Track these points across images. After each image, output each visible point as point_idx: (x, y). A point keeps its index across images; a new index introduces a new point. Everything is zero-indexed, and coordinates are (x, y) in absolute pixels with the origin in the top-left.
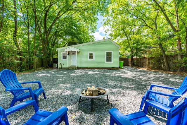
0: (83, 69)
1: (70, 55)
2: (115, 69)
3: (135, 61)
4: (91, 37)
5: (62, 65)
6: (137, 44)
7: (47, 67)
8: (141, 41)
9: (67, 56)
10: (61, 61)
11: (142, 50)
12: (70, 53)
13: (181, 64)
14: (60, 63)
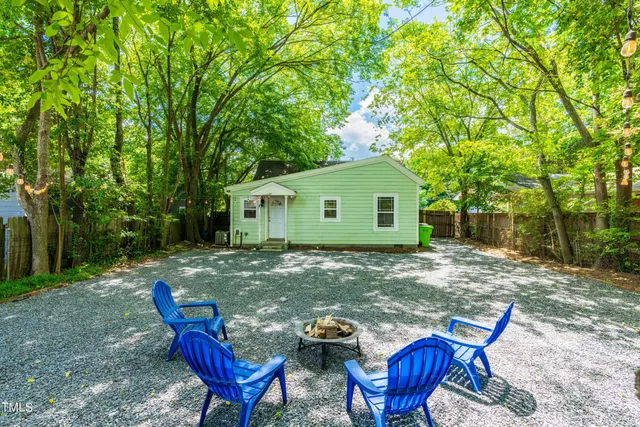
0: (306, 248)
1: (266, 205)
2: (404, 252)
3: (473, 223)
4: (330, 140)
5: (244, 237)
6: (479, 170)
7: (196, 241)
8: (494, 159)
9: (259, 211)
10: (239, 223)
11: (496, 188)
12: (266, 200)
13: (604, 245)
14: (237, 232)
